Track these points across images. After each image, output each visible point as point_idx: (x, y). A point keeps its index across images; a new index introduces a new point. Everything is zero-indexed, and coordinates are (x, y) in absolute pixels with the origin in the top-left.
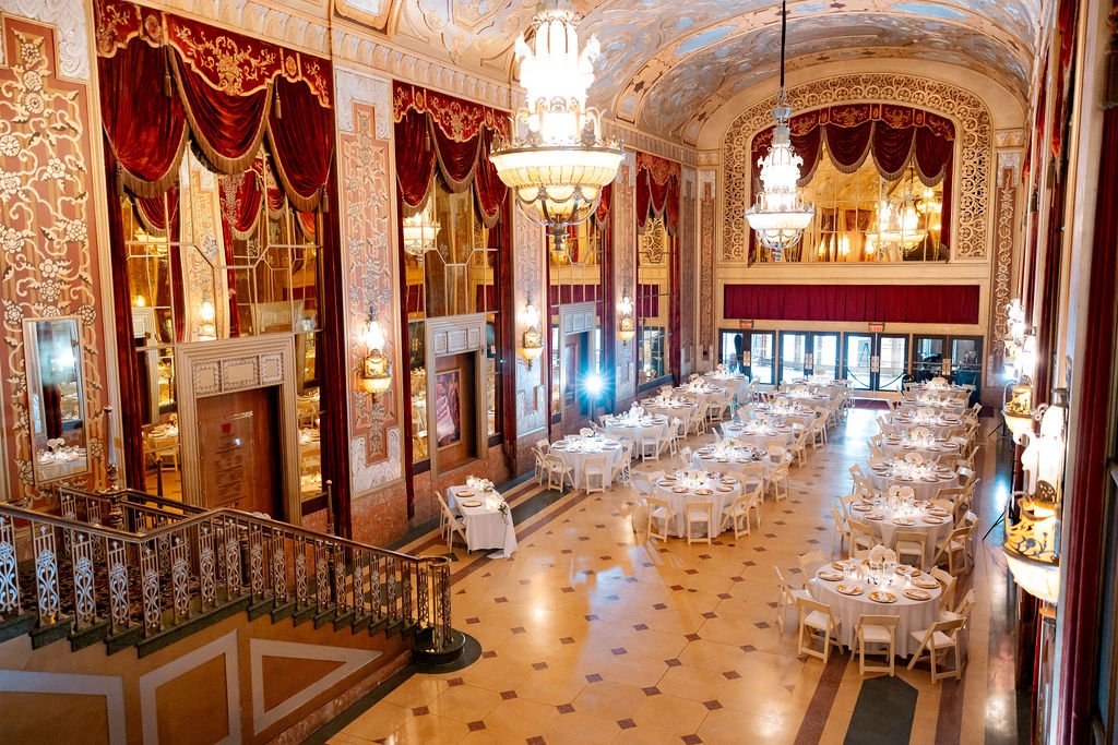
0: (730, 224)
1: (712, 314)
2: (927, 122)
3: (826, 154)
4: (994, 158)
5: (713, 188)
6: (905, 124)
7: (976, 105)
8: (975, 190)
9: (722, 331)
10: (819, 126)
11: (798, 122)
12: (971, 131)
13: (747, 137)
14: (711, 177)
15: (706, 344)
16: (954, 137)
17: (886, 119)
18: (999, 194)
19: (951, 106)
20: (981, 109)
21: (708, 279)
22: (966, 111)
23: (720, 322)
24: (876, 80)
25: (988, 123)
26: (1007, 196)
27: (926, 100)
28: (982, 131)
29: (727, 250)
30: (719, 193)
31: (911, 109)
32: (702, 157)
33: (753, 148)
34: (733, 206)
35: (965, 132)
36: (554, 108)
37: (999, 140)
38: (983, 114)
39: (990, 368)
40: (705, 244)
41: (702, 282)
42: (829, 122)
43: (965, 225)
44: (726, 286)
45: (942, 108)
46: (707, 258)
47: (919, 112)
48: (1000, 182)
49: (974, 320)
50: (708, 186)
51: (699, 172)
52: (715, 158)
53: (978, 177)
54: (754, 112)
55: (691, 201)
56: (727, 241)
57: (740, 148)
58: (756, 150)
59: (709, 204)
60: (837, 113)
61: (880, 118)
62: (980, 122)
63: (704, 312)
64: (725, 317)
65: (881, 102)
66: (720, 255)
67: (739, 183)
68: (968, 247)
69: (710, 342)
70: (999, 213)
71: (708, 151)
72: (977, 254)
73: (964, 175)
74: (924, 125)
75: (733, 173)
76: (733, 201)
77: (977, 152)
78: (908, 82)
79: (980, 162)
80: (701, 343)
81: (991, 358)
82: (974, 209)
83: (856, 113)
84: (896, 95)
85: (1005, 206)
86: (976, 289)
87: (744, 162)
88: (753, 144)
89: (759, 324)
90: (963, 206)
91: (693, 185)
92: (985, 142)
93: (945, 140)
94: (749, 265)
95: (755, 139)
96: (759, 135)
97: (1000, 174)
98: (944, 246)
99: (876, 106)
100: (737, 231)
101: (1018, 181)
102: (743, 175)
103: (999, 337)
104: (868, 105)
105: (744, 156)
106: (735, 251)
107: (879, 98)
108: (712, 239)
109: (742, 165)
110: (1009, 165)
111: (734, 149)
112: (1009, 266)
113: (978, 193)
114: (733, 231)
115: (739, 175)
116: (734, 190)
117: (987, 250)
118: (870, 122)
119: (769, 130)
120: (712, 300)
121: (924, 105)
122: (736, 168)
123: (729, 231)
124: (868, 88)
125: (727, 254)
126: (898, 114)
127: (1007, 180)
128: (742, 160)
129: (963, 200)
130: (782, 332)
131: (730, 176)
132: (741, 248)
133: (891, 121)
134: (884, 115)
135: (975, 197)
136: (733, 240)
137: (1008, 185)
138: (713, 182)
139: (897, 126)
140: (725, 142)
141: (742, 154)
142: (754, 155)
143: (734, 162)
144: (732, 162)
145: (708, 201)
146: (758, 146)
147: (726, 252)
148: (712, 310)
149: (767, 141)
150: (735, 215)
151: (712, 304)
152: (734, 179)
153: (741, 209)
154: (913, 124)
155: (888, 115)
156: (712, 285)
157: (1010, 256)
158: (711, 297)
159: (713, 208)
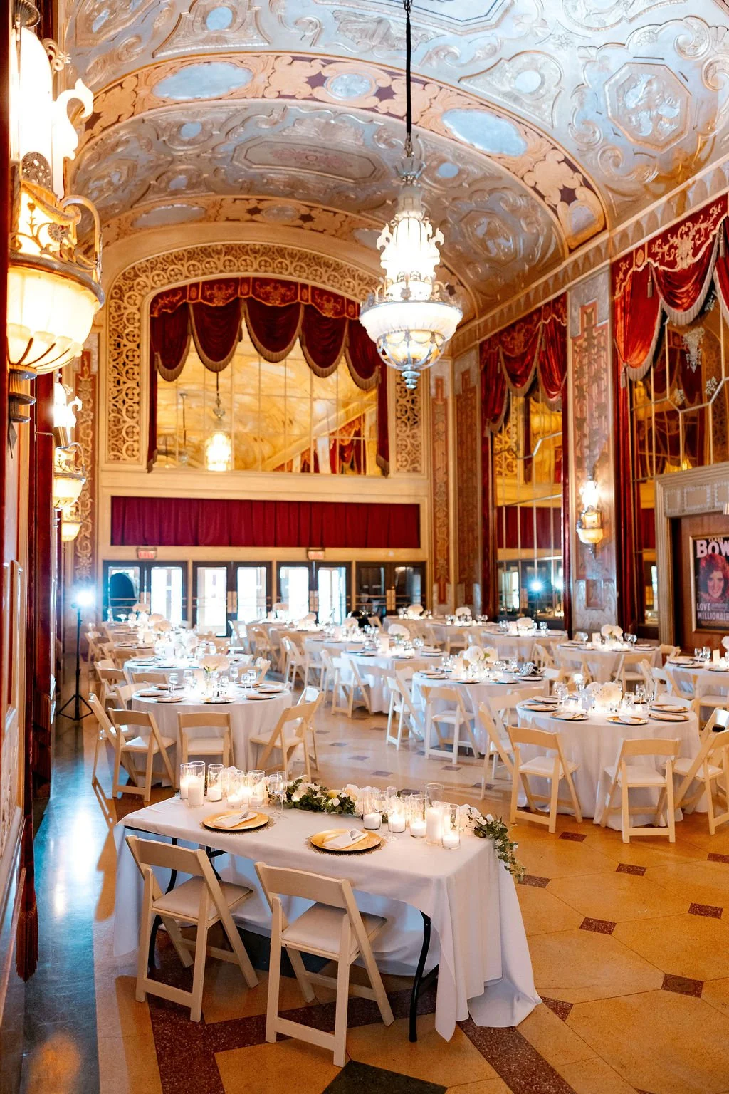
0: (119, 411)
1: (93, 540)
3: (246, 336)
5: (94, 357)
6: (336, 313)
8: (409, 397)
9: (106, 563)
10: (238, 299)
11: (212, 288)
13: (143, 296)
14: (90, 342)
17: (318, 305)
18: (433, 403)
21: (88, 487)
23: (106, 549)
24: (302, 257)
26: (440, 403)
27: (357, 291)
29: (115, 448)
30: (102, 365)
31: (342, 298)
33: (152, 312)
34: (124, 387)
39: (435, 598)
40: (81, 435)
42: (251, 295)
43: (402, 435)
44: (116, 501)
46: (86, 457)
47: (350, 302)
48: (433, 391)
49: (416, 544)
50: (86, 354)
54: (152, 265)
56: (115, 434)
57: (133, 309)
58: (156, 315)
59: (86, 379)
60: (261, 287)
61: (310, 302)
64: (112, 544)
65: (310, 283)
66: (104, 452)
67: (132, 357)
68: (406, 461)
69: (90, 581)
70: (433, 424)
72: (414, 470)
74: (357, 318)
75: (124, 341)
76: (123, 379)
78: (338, 267)
81: (435, 588)
82: (409, 419)
83: (282, 290)
84: (325, 278)
85: (439, 418)
86: (415, 508)
87: (139, 328)
88: (152, 307)
89: (163, 552)
90: (399, 415)
94: (149, 469)
95: (155, 301)
96: (160, 296)
97: (432, 382)
98: (381, 459)
99: (304, 286)
100: (130, 422)
101: (449, 393)
102: (138, 346)
103: (442, 562)
104: (296, 284)
105: (139, 320)
106: (127, 449)
107: (307, 278)
108: (93, 430)
109: (136, 331)
110: (439, 374)
111: (125, 308)
112: (447, 483)
113: (413, 402)
114: (124, 422)
115: (132, 346)
116: (124, 364)
117: (424, 465)
118: (299, 304)
119: (174, 292)
120: (93, 519)
121: (355, 295)
122: (127, 335)
123: (117, 421)
124: (294, 264)
125: (116, 453)
126: (328, 301)
127: (440, 390)
128: (137, 325)
129: (399, 408)
130: (197, 564)
131: (119, 345)
132: (136, 445)
133: (322, 307)
134: (313, 300)
135: (409, 405)
136: (124, 433)
137: (440, 397)
138: (95, 350)
139: (328, 314)
140: (112, 298)
141: (137, 317)
142: (153, 320)
143: (125, 327)
144: (121, 326)
145: (86, 375)
146: (160, 310)
147: (113, 449)
148: (92, 534)
149: (172, 305)
150: (127, 400)
151: (93, 525)
152: (125, 350)
153: (136, 392)
154: (346, 315)
155: (318, 300)
156: (92, 497)
157: (447, 472)
158: (91, 514)
159: (94, 386)
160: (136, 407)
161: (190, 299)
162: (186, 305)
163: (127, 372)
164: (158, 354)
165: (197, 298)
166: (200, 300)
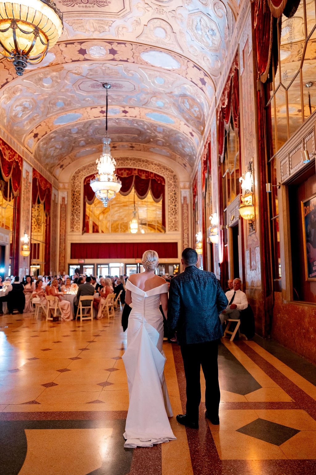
0: (74, 216)
1: (65, 257)
2: (155, 177)
4: (180, 192)
5: (66, 199)
6: (146, 177)
7: (172, 172)
8: (174, 204)
9: (69, 265)
12: (171, 182)
13: (81, 178)
14: (65, 194)
15: (62, 271)
16: (165, 183)
17: (139, 175)
18: (182, 206)
19: (163, 171)
20: (174, 174)
21: (63, 240)
22: (169, 174)
23: (69, 260)
24: (135, 159)
25: (177, 179)
26: (185, 205)
27: (154, 169)
28: (175, 182)
29: (72, 227)
30: (68, 201)
31: (148, 172)
32: (61, 185)
33: (84, 183)
34: (75, 208)
35: (169, 182)
37: (181, 185)
38: (175, 176)
40: (62, 224)
41: (60, 242)
43: (171, 218)
44: (72, 245)
45: (160, 172)
46: (63, 231)
47: (152, 173)
48: (183, 201)
49: (176, 256)
50: (63, 198)
51: (59, 192)
52: (66, 186)
53: (174, 199)
54: (84, 168)
55: (56, 204)
56: (72, 223)
57: (78, 183)
58: (85, 184)
59: (64, 207)
60: (120, 171)
61: (137, 174)
62: (174, 179)
63: (61, 256)
64: (71, 258)
65: (137, 168)
66: (69, 229)
67: (78, 198)
68: (172, 227)
69: (64, 270)
70: (183, 214)
71: (64, 183)
72: (176, 230)
73: (169, 198)
74: (154, 178)
75: (75, 193)
76: (75, 205)
77: (173, 190)
78: (147, 161)
79: (175, 194)
80: (59, 271)
82: (173, 212)
83: (127, 171)
84: (142, 165)
85: (185, 211)
86: (176, 244)
87: (80, 189)
89: (87, 261)
90: (170, 211)
91: (57, 197)
92: (176, 186)
93: (162, 185)
94: (83, 234)
95: (85, 180)
96: (87, 178)
97: (182, 199)
98: (163, 227)
99: (135, 169)
100: (77, 219)
101: (189, 202)
102: (80, 194)
104: (132, 169)
105: (80, 186)
106: (76, 228)
107: (136, 166)
108: (65, 222)
109: (79, 190)
110: (185, 195)
111: (76, 183)
112: (188, 234)
113: (175, 206)
114: (75, 219)
115: (78, 194)
116: (75, 200)
117: (180, 229)
118: (133, 176)
119: (91, 176)
121: (153, 170)
122: (77, 191)
123: (73, 219)
124: (132, 162)
125: (72, 229)
126: (143, 173)
127: (185, 201)
128: (79, 187)
129: (170, 208)
130: (98, 265)
131: (74, 195)
132: (79, 226)
133: (141, 175)
134: (138, 173)
135: (174, 207)
136: (75, 223)
137: (185, 203)
138: (66, 196)
139: (144, 178)
141: (79, 185)
143: (76, 189)
144: (75, 189)
145: (63, 205)
146: (86, 182)
147: (72, 228)
148: (65, 255)
150: (76, 212)
151: (65, 252)
152: (76, 196)
153: (79, 209)
154: (150, 177)
155: (140, 173)
156: (65, 243)
157: (188, 231)
158: (65, 249)
159: (66, 208)
160: (79, 214)
163: (76, 203)
164: (86, 197)
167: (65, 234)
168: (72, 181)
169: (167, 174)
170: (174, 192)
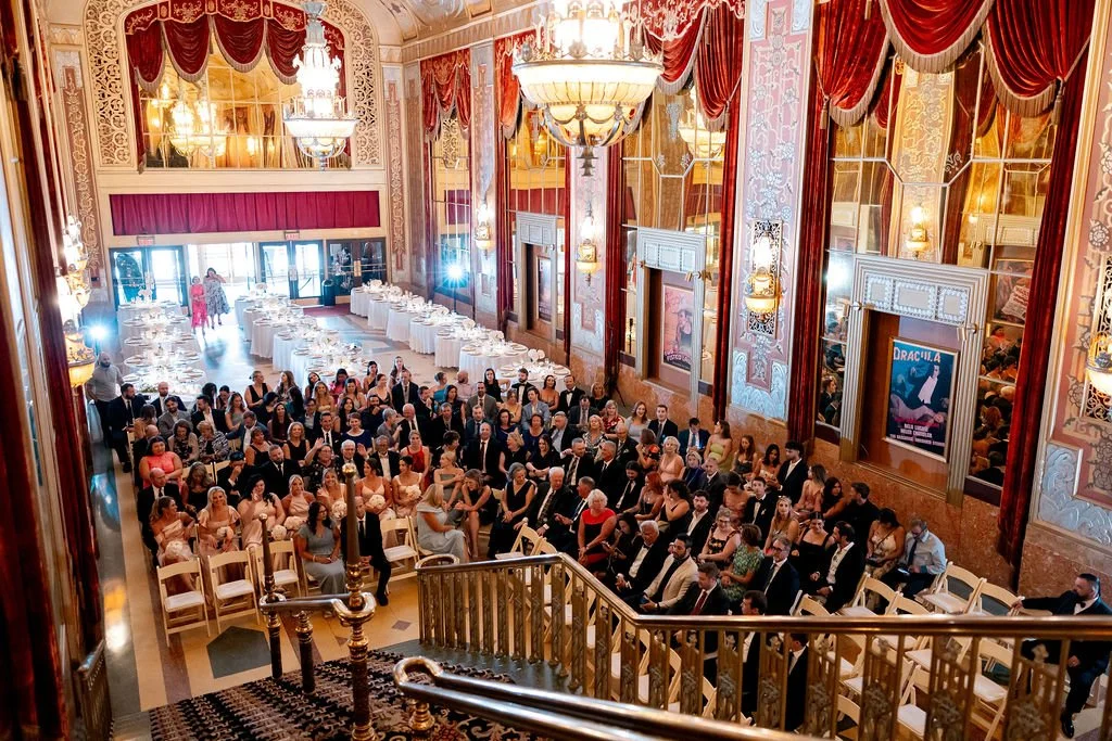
0: (107, 121)
1: (98, 233)
3: (216, 49)
4: (379, 71)
5: (78, 73)
6: (297, 27)
7: (360, 18)
8: (366, 100)
9: (112, 250)
10: (206, 15)
11: (180, 6)
12: (358, 43)
13: (116, 15)
14: (73, 60)
15: (94, 269)
16: (343, 46)
17: (280, 20)
18: (387, 105)
19: (338, 15)
20: (364, 23)
21: (86, 188)
22: (352, 22)
23: (109, 239)
25: (372, 37)
26: (393, 104)
28: (367, 45)
29: (107, 153)
30: (87, 80)
31: (301, 12)
32: (56, 32)
33: (127, 30)
34: (109, 100)
35: (353, 43)
36: (590, 14)
37: (382, 54)
38: (367, 28)
39: (394, 266)
40: (75, 144)
42: (217, 12)
43: (361, 133)
44: (114, 198)
45: (330, 16)
46: (82, 163)
48: (387, 94)
49: (376, 223)
50: (70, 72)
52: (74, 36)
53: (368, 89)
56: (106, 141)
57: (108, 28)
58: (131, 33)
59: (73, 94)
60: (226, 3)
61: (272, 17)
62: (365, 36)
63: (85, 230)
64: (115, 234)
65: (272, 0)
66: (98, 159)
67: (113, 72)
68: (366, 154)
69: (100, 266)
70: (388, 123)
71: (63, 25)
72: (373, 162)
73: (356, 85)
75: (104, 58)
76: (108, 92)
77: (364, 64)
79: (368, 74)
81: (394, 258)
82: (366, 118)
83: (246, 6)
85: (393, 117)
86: (376, 194)
87: (116, 46)
88: (126, 25)
89: (161, 240)
90: (357, 115)
92: (371, 55)
93: (335, 48)
94: (140, 171)
95: (128, 19)
96: (133, 15)
97: (386, 87)
98: (344, 154)
99: (266, 3)
100: (118, 130)
101: (401, 96)
102: (118, 61)
103: (398, 237)
105: (116, 38)
106: (119, 154)
108: (85, 138)
109: (114, 48)
110: (392, 80)
111: (101, 27)
112: (401, 172)
113: (369, 103)
114: (113, 130)
115: (113, 62)
116: (107, 79)
117: (382, 159)
118: (262, 19)
119: (145, 11)
120: (95, 214)
122: (106, 52)
123: (106, 131)
125: (108, 158)
126: (289, 15)
127: (392, 93)
128: (114, 42)
129: (357, 109)
131: (100, 61)
132: (126, 151)
133: (283, 22)
134: (275, 14)
135: (366, 107)
136: (114, 140)
137: (392, 98)
138: (78, 66)
139: (290, 28)
140: (88, 18)
141: (113, 35)
142: (128, 37)
143: (103, 45)
144: (99, 44)
145: (73, 90)
146: (134, 28)
147: (106, 155)
148: (96, 226)
149: (145, 24)
150: (113, 110)
151: (96, 218)
152: (106, 65)
153: (121, 103)
154: (305, 28)
155: (280, 15)
156: (92, 196)
157: (400, 164)
158: (94, 210)
159: (81, 100)
160: (122, 117)
161: (161, 17)
162: (157, 22)
163: (110, 86)
164: (137, 69)
165: (167, 16)
166: (170, 18)
167: (90, 172)
168: (88, 22)
169: (348, 22)
170: (365, 71)
